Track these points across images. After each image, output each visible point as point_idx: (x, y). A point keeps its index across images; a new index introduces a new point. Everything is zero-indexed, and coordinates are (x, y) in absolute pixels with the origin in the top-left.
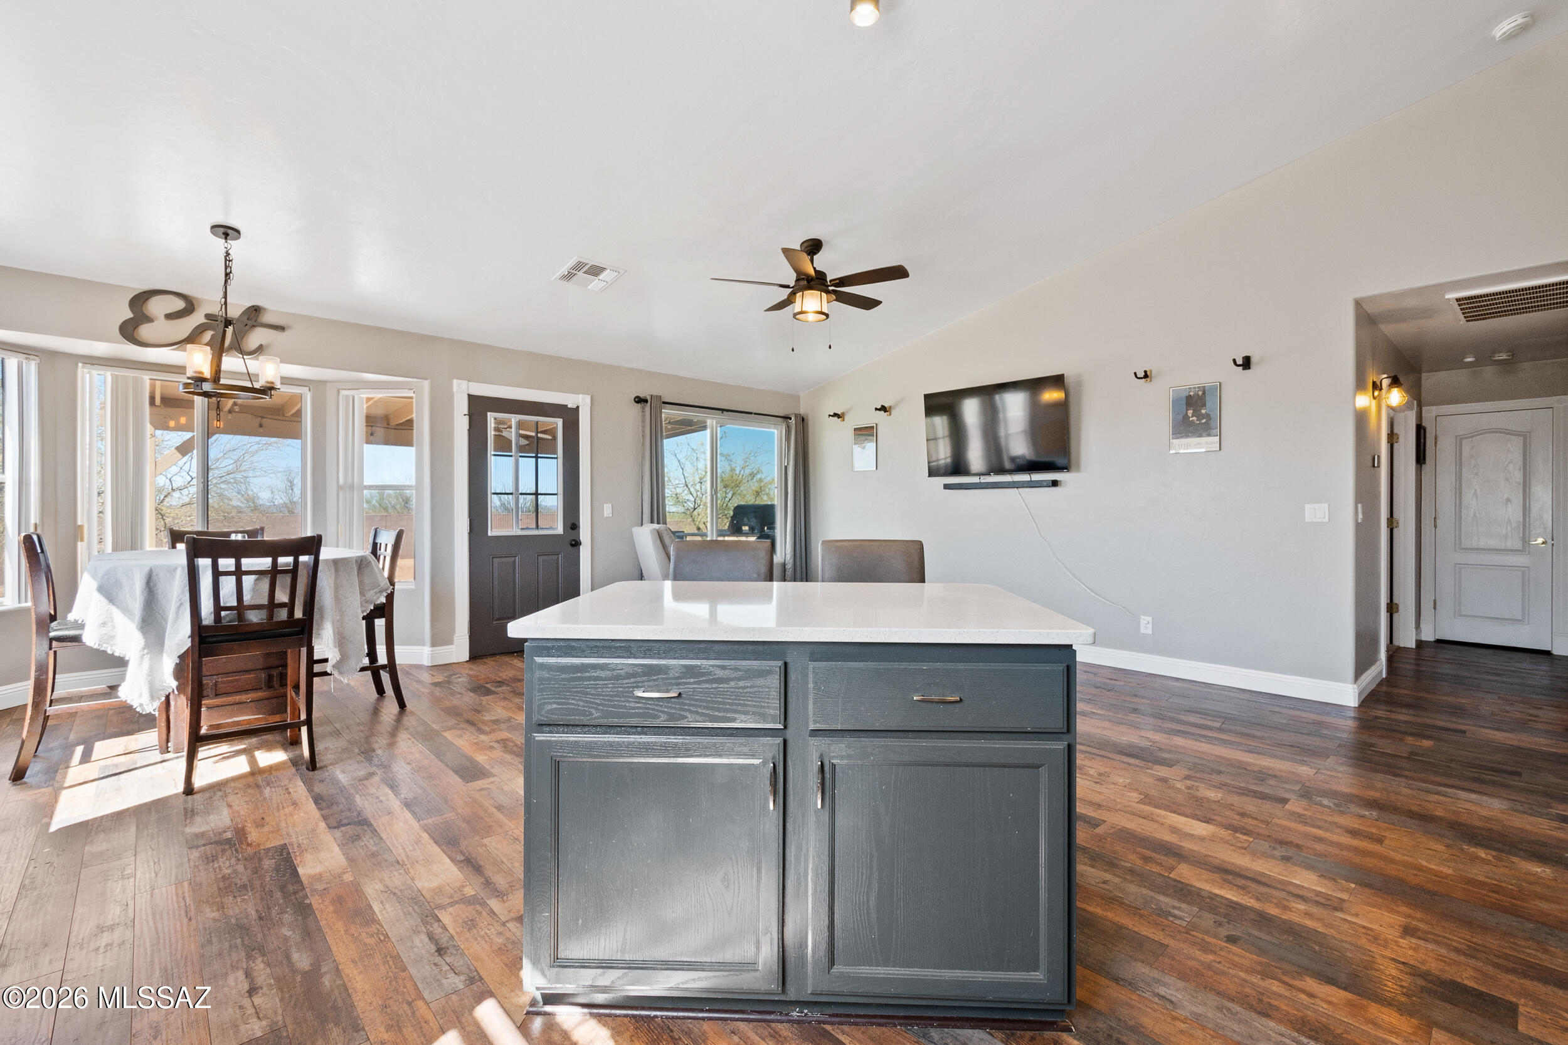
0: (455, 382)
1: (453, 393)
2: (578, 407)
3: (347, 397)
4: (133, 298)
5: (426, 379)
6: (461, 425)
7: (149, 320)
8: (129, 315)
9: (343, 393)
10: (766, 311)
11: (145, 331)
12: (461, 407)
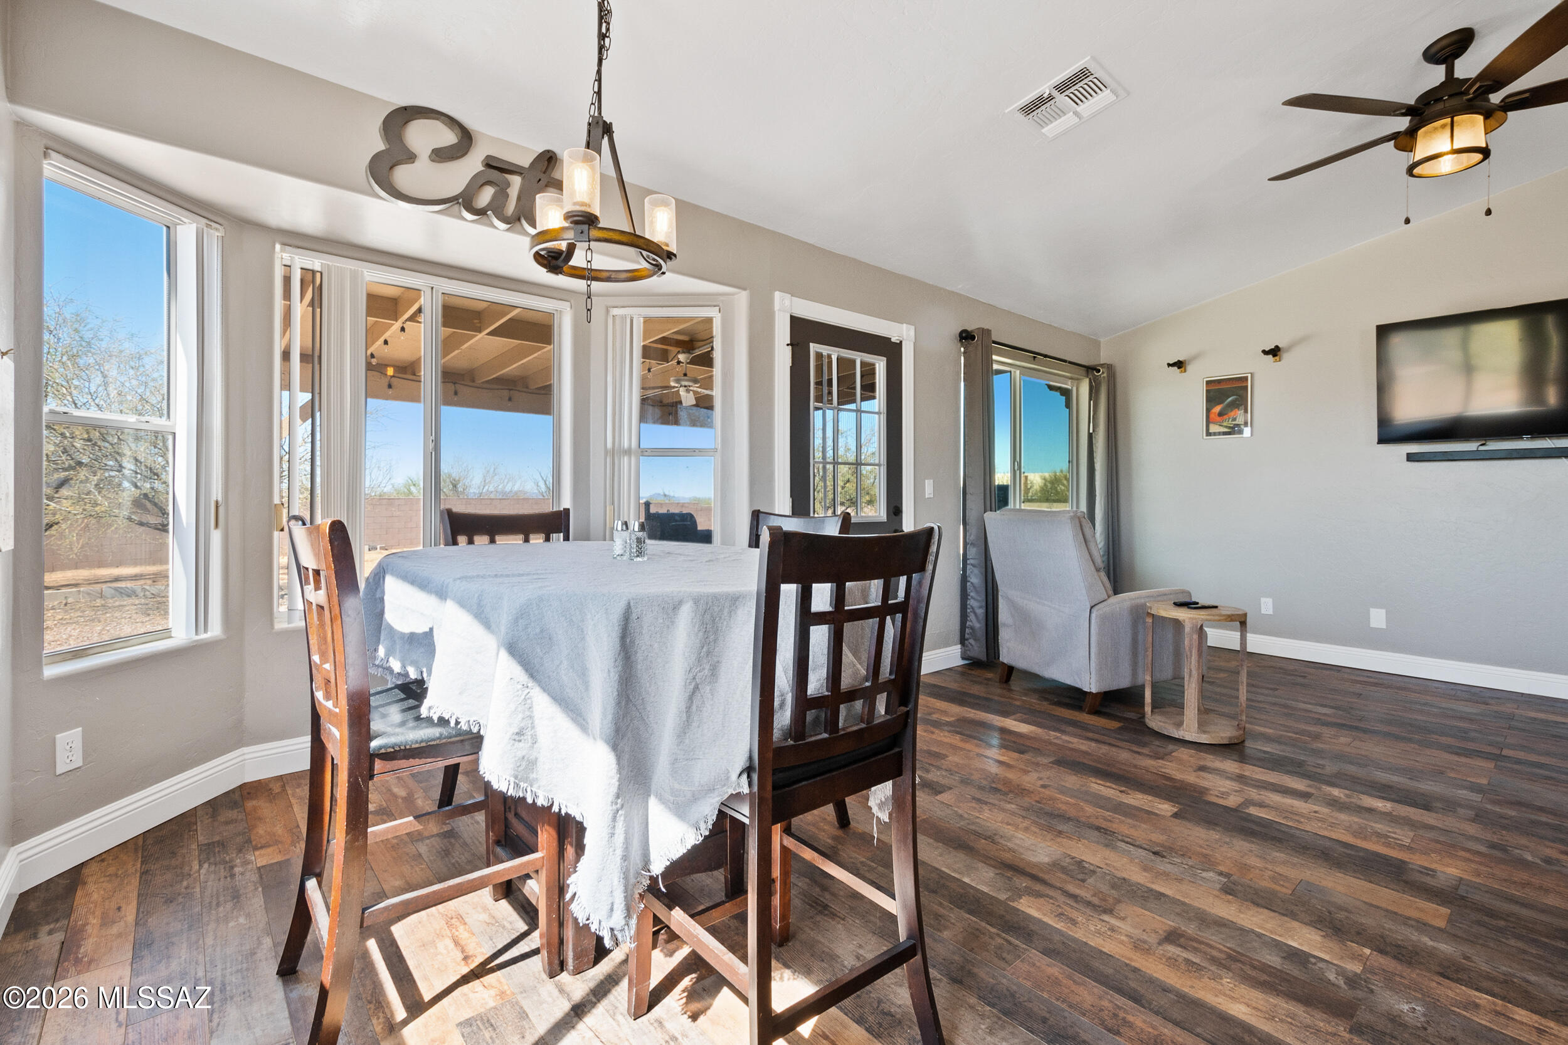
0: (777, 294)
1: (774, 312)
2: (901, 342)
3: (623, 318)
4: (384, 121)
5: (745, 289)
6: (783, 358)
7: (411, 158)
8: (380, 146)
9: (615, 312)
10: (1269, 180)
11: (403, 176)
12: (782, 334)
